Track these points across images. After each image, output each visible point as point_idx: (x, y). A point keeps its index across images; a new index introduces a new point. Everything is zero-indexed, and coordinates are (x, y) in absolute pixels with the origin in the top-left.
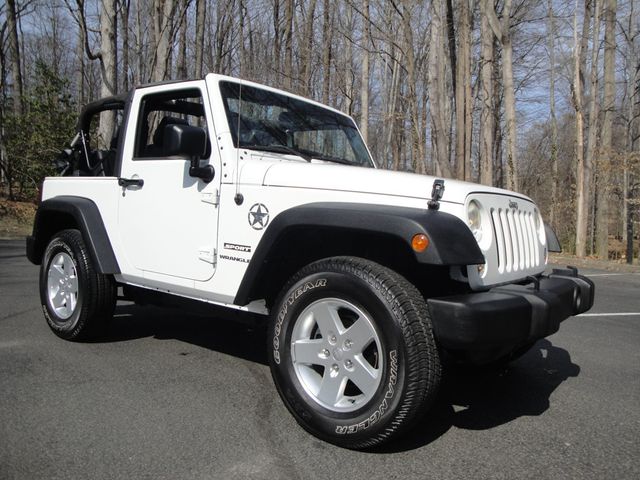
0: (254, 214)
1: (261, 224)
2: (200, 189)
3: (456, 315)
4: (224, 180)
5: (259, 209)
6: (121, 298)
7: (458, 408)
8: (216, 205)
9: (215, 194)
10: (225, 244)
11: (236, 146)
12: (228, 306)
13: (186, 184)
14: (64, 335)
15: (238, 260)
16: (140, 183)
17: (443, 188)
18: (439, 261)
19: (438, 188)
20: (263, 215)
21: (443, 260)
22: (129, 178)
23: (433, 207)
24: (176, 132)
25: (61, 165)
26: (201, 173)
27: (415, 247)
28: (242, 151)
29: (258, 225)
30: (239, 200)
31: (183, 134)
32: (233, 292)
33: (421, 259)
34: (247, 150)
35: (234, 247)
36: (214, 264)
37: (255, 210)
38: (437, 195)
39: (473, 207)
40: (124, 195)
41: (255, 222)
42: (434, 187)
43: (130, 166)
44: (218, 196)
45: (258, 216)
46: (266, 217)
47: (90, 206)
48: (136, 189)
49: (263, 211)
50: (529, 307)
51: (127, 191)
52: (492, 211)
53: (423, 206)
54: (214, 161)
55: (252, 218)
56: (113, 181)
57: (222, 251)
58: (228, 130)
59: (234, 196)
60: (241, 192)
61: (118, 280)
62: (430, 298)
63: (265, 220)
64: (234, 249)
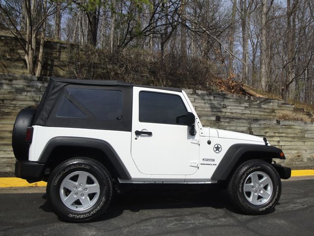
0: (216, 148)
8: (198, 144)
10: (203, 160)
12: (206, 183)
15: (209, 165)
16: (150, 134)
20: (220, 148)
22: (140, 131)
23: (266, 144)
27: (281, 156)
30: (209, 143)
36: (198, 167)
37: (216, 146)
40: (136, 139)
44: (199, 141)
45: (218, 148)
49: (219, 146)
55: (215, 149)
57: (202, 162)
59: (207, 141)
60: (210, 140)
63: (220, 150)
64: (207, 161)
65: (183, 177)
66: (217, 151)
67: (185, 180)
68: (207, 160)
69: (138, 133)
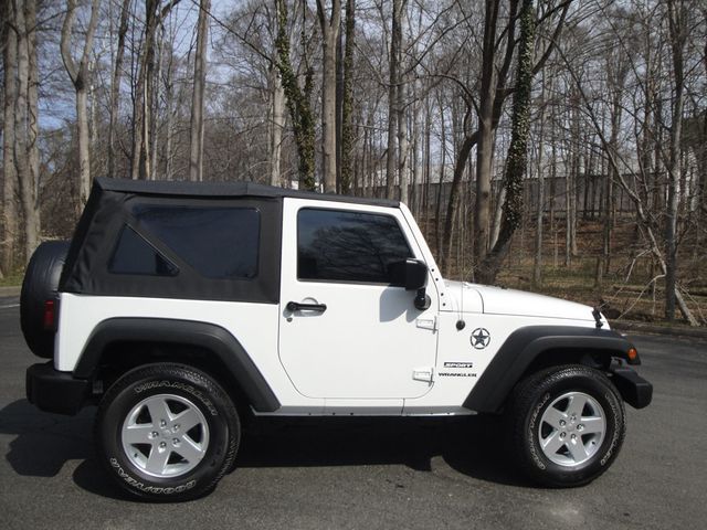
0: (476, 337)
1: (484, 345)
2: (409, 319)
4: (443, 308)
5: (480, 333)
8: (435, 330)
9: (432, 320)
10: (446, 364)
15: (459, 375)
16: (320, 309)
20: (485, 337)
23: (598, 326)
36: (430, 382)
37: (477, 333)
40: (289, 320)
41: (477, 343)
46: (487, 339)
49: (485, 333)
51: (294, 317)
55: (474, 340)
57: (442, 369)
59: (456, 322)
63: (486, 341)
64: (454, 367)
65: (399, 404)
66: (480, 345)
67: (403, 409)
68: (455, 365)
69: (293, 308)
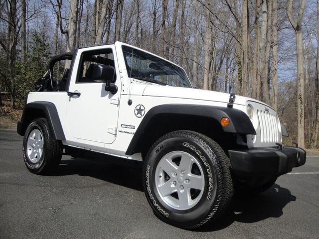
0: (137, 110)
1: (141, 115)
2: (110, 98)
3: (243, 158)
4: (123, 93)
5: (140, 107)
6: (64, 154)
7: (236, 213)
8: (118, 105)
9: (117, 99)
10: (122, 125)
11: (129, 76)
12: (121, 157)
13: (103, 95)
14: (34, 171)
15: (128, 133)
16: (79, 95)
17: (234, 97)
18: (234, 131)
19: (232, 97)
20: (142, 110)
21: (237, 130)
22: (73, 92)
23: (230, 106)
24: (99, 68)
25: (38, 86)
26: (111, 90)
27: (223, 124)
28: (132, 79)
29: (139, 115)
30: (130, 103)
31: (103, 69)
32: (125, 149)
33: (225, 130)
34: (134, 79)
35: (126, 126)
36: (115, 135)
37: (138, 108)
38: (232, 101)
39: (249, 108)
40: (70, 100)
41: (138, 114)
42: (230, 97)
43: (73, 86)
44: (119, 101)
45: (140, 111)
46: (144, 111)
47: (52, 106)
48: (76, 97)
49: (142, 108)
50: (278, 157)
51: (72, 99)
52: (258, 111)
53: (225, 106)
54: (117, 84)
55: (136, 112)
56: (65, 94)
57: (120, 128)
58: (126, 69)
59: (128, 101)
60: (131, 99)
61: (64, 144)
62: (230, 149)
63: (143, 113)
64: (126, 128)
65: (102, 146)
69: (70, 95)
